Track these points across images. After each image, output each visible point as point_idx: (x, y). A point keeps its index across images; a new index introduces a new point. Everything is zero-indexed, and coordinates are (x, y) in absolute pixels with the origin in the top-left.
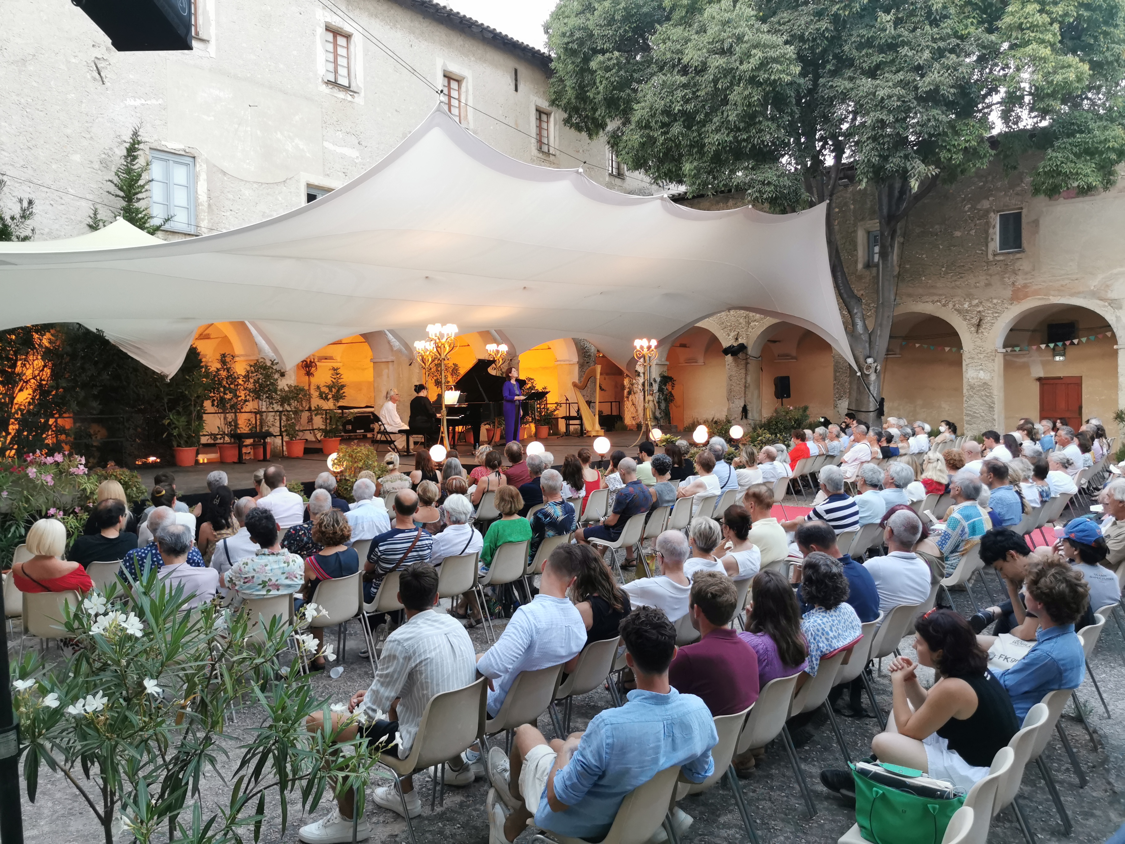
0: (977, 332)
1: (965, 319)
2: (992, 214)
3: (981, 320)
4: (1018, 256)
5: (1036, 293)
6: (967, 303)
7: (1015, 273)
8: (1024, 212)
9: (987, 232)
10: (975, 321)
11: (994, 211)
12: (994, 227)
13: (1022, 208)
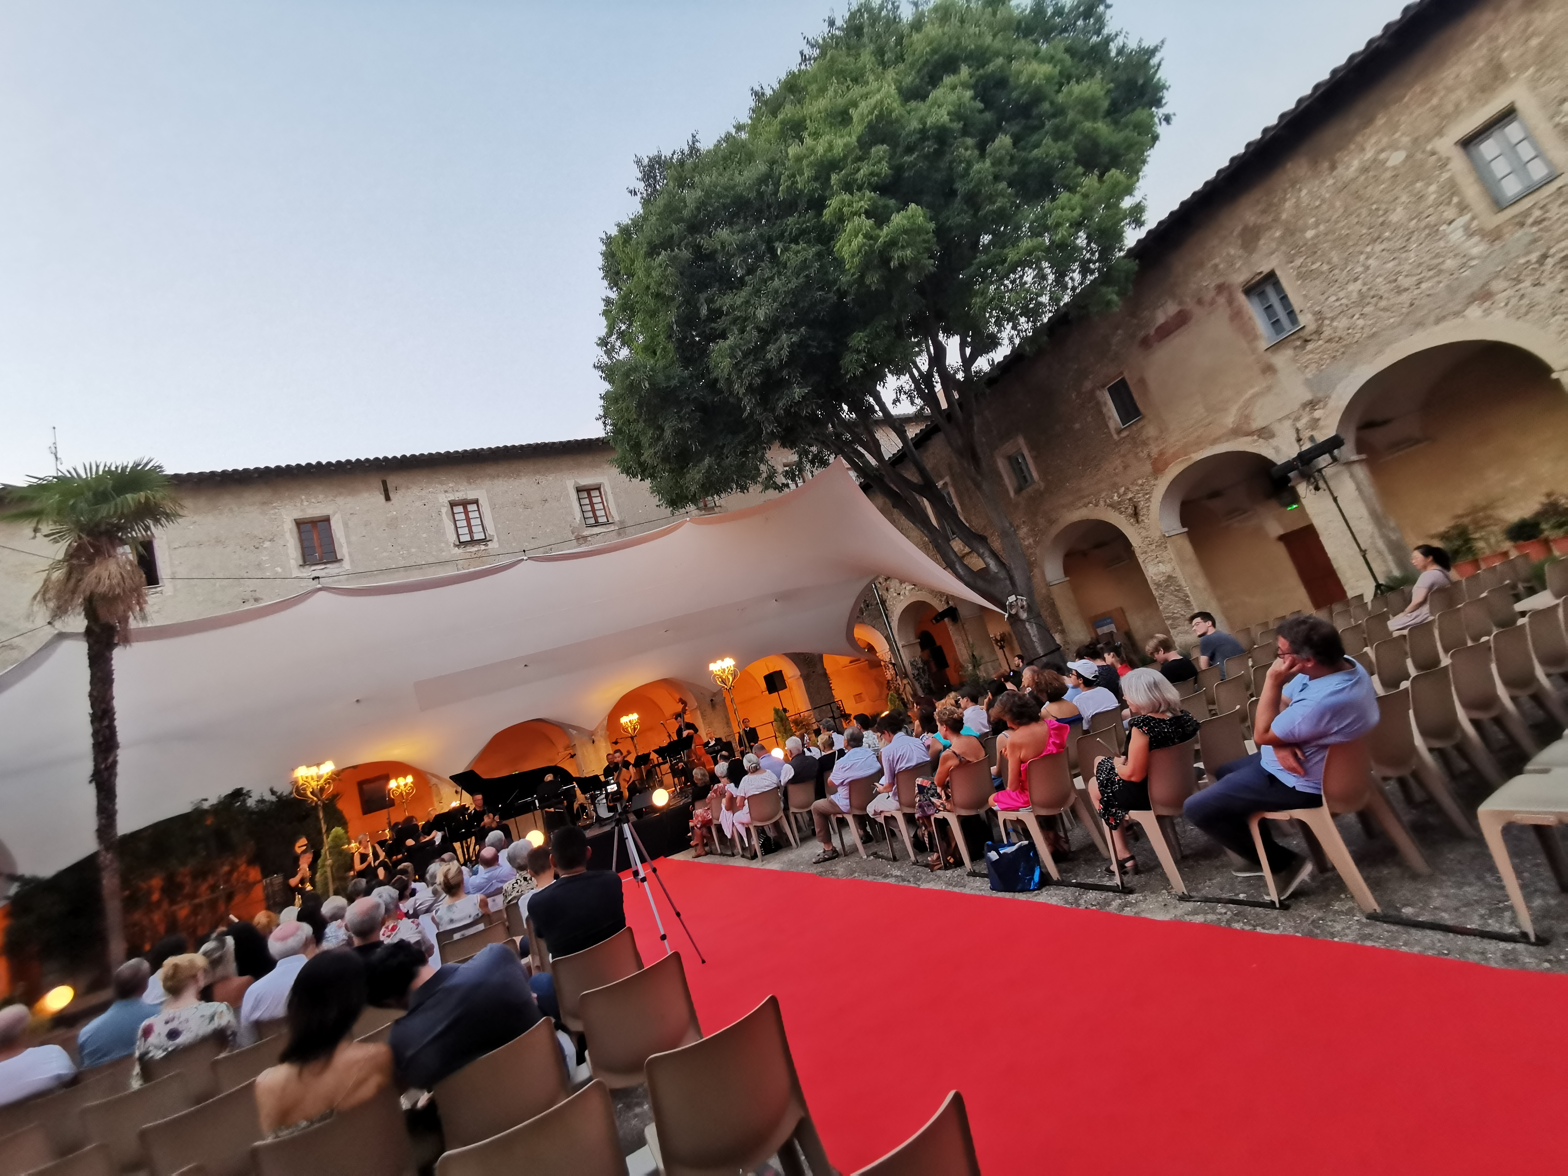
0: (1138, 522)
1: (1121, 513)
2: (1098, 393)
3: (1136, 508)
4: (1140, 424)
5: (1175, 456)
6: (1116, 495)
7: (1145, 443)
8: (1126, 375)
9: (1101, 412)
10: (1130, 511)
11: (1098, 388)
12: (1105, 404)
13: (1122, 373)
